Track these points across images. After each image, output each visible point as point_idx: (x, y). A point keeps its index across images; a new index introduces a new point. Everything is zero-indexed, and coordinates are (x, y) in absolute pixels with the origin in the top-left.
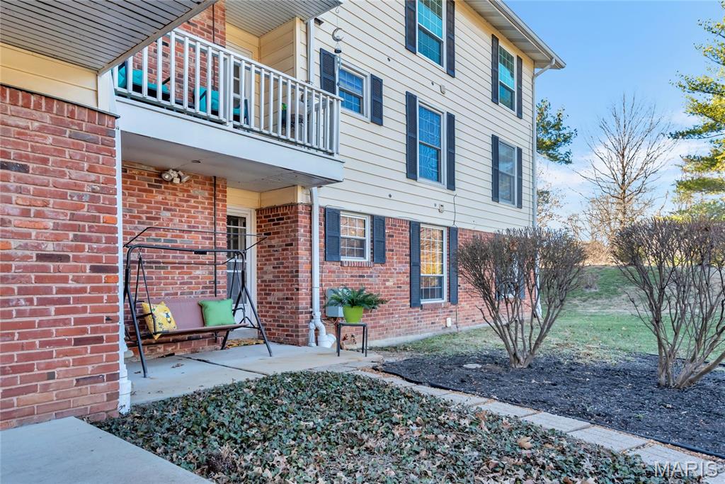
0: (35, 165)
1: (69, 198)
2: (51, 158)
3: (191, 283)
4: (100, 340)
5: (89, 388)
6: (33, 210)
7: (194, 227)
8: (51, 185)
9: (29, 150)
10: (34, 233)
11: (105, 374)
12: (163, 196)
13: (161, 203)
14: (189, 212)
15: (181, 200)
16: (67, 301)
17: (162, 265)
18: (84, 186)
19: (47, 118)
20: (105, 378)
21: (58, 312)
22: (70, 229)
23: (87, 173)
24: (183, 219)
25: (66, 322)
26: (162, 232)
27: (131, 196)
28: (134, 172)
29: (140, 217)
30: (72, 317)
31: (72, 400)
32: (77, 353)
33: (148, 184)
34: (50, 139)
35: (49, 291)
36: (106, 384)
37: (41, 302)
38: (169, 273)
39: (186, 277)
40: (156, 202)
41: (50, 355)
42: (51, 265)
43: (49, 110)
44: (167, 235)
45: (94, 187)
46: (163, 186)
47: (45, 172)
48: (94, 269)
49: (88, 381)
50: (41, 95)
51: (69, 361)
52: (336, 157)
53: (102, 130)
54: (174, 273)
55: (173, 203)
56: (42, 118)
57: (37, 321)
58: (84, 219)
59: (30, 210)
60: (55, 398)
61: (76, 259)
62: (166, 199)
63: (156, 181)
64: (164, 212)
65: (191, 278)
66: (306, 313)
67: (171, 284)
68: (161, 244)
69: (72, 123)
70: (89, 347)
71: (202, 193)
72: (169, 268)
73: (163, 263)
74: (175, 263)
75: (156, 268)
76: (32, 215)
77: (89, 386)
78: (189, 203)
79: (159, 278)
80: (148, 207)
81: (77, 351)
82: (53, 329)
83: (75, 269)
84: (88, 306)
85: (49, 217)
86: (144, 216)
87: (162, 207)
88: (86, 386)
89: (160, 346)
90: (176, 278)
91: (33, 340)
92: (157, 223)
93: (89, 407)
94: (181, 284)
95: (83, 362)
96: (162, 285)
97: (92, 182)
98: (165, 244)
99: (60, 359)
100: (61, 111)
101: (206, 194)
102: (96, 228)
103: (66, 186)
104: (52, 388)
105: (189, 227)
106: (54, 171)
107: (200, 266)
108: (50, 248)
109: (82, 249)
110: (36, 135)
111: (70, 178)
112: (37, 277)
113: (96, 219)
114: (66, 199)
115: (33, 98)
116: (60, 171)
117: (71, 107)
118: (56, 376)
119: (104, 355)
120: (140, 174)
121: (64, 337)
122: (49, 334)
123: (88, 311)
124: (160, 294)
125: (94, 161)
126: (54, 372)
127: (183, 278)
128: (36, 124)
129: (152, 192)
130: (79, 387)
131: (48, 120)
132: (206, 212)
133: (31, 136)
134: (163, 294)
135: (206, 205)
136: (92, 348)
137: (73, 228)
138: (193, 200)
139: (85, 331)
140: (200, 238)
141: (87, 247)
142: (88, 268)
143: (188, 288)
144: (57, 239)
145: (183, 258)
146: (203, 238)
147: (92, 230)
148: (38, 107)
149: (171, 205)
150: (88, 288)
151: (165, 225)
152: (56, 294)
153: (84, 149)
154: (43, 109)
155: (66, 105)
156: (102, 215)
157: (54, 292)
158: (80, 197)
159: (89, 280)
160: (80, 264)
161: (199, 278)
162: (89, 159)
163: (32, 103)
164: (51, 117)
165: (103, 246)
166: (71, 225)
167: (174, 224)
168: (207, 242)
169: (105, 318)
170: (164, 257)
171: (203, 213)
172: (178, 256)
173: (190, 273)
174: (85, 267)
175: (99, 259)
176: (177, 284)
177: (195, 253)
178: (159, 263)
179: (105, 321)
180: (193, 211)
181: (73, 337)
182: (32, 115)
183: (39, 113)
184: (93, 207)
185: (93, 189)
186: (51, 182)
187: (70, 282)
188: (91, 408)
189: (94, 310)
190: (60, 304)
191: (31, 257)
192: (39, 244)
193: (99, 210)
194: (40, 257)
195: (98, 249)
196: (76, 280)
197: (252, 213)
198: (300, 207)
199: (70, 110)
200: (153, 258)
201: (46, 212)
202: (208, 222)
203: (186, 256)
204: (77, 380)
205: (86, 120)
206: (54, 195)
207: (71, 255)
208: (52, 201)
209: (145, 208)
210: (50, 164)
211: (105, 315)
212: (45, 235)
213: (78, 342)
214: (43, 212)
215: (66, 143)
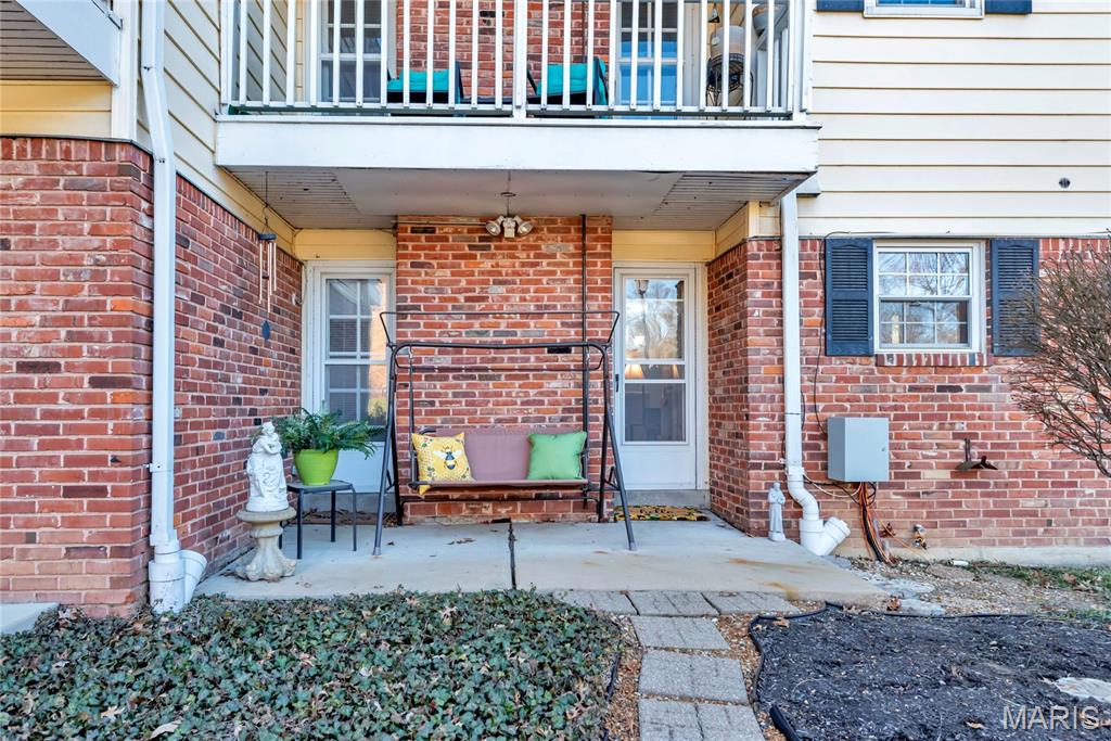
0: (17, 238)
1: (62, 278)
2: (38, 224)
3: (542, 403)
4: (102, 491)
5: (84, 564)
6: (14, 300)
7: (547, 307)
8: (38, 263)
9: (11, 217)
10: (14, 333)
11: (108, 546)
12: (493, 262)
13: (490, 273)
14: (539, 282)
15: (523, 265)
16: (54, 430)
17: (490, 373)
18: (82, 258)
19: (34, 168)
20: (108, 551)
21: (43, 446)
22: (63, 323)
23: (90, 237)
24: (528, 296)
25: (52, 461)
26: (491, 319)
27: (442, 268)
28: (446, 230)
29: (455, 300)
30: (62, 454)
31: (59, 577)
32: (67, 508)
33: (469, 246)
34: (37, 196)
35: (30, 415)
36: (109, 561)
37: (21, 430)
38: (504, 386)
39: (532, 392)
40: (482, 273)
41: (30, 508)
42: (35, 378)
43: (37, 155)
44: (499, 323)
45: (98, 257)
46: (493, 245)
47: (29, 245)
48: (94, 382)
49: (84, 553)
50: (25, 137)
51: (56, 519)
52: (798, 119)
53: (112, 168)
54: (513, 386)
55: (510, 270)
56: (27, 169)
57: (15, 458)
58: (82, 307)
59: (9, 301)
60: (37, 572)
61: (70, 367)
62: (497, 265)
63: (481, 239)
64: (495, 287)
65: (541, 394)
66: (768, 467)
67: (505, 404)
68: (490, 339)
69: (68, 167)
70: (85, 501)
71: (561, 249)
72: (503, 377)
73: (493, 370)
74: (514, 370)
75: (481, 378)
76: (13, 308)
77: (84, 561)
78: (538, 268)
79: (485, 395)
80: (469, 282)
81: (69, 506)
82: (36, 471)
83: (67, 383)
84: (86, 438)
85: (34, 308)
86: (461, 297)
87: (491, 279)
88: (80, 560)
89: (487, 504)
90: (514, 395)
91: (10, 485)
92: (483, 305)
93: (84, 593)
94: (523, 403)
95: (75, 523)
96: (490, 405)
97: (95, 249)
98: (496, 339)
99: (43, 515)
100: (51, 153)
101: (571, 248)
102: (100, 319)
103: (58, 261)
104: (32, 555)
105: (538, 307)
106: (41, 242)
107: (559, 373)
108: (35, 353)
109: (77, 353)
110: (19, 195)
111: (65, 249)
112: (17, 396)
113: (100, 306)
114: (58, 280)
115: (15, 144)
116: (50, 241)
117: (65, 144)
118: (38, 538)
119: (109, 515)
120: (456, 232)
121: (50, 484)
122: (30, 477)
123: (85, 446)
124: (487, 421)
125: (98, 217)
126: (35, 533)
127: (527, 395)
128: (20, 179)
129: (474, 257)
130: (71, 561)
131: (36, 172)
132: (571, 279)
133: (12, 197)
134: (492, 420)
135: (571, 268)
136: (89, 503)
137: (66, 322)
138: (545, 262)
139: (80, 477)
140: (559, 324)
141: (85, 349)
142: (86, 380)
143: (538, 411)
144: (44, 339)
145: (528, 360)
146: (563, 324)
147: (94, 322)
148: (22, 154)
149: (507, 275)
150: (86, 411)
151: (495, 307)
152: (42, 419)
153: (84, 203)
154: (29, 157)
155: (58, 142)
156: (109, 300)
157: (38, 416)
158: (77, 275)
159: (88, 399)
160: (75, 375)
161: (556, 393)
162: (91, 215)
163: (15, 152)
164: (39, 165)
165: (109, 346)
166: (63, 318)
167: (512, 306)
168: (572, 331)
169: (110, 458)
170: (494, 360)
171: (564, 281)
172: (517, 358)
173: (541, 386)
174: (82, 379)
175: (102, 367)
176: (515, 404)
177: (549, 352)
178: (486, 369)
179: (109, 464)
180: (545, 279)
181: (63, 484)
182: (14, 167)
183: (23, 163)
184: (96, 288)
185: (98, 260)
186: (37, 258)
187: (61, 401)
188: (86, 595)
189: (93, 445)
190: (45, 435)
191: (10, 368)
192: (20, 349)
193: (105, 291)
194: (22, 367)
195: (101, 351)
196: (69, 398)
197: (699, 271)
198: (753, 248)
199: (64, 148)
200: (475, 363)
201: (30, 302)
202: (574, 296)
203: (532, 358)
204: (67, 549)
205: (88, 158)
206: (42, 277)
207: (62, 361)
208: (39, 285)
209: (463, 284)
210: (37, 233)
211: (110, 454)
212: (29, 335)
213: (69, 492)
214: (26, 301)
215: (57, 198)
